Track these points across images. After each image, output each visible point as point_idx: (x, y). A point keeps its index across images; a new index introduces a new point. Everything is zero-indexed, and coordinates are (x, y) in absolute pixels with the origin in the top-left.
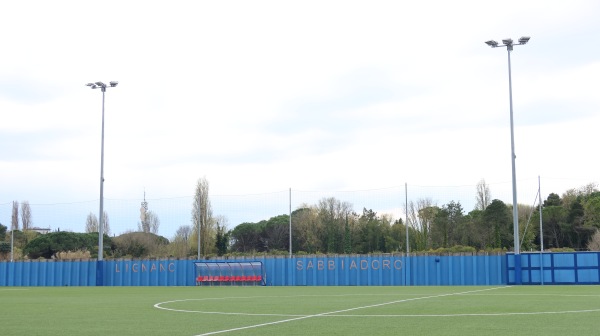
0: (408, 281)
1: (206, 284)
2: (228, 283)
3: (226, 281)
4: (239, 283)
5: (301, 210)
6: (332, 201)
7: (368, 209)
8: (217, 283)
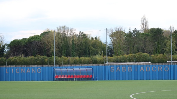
0: (172, 78)
1: (60, 79)
2: (72, 79)
3: (71, 78)
4: (79, 79)
5: (46, 32)
6: (64, 27)
7: (82, 32)
8: (66, 79)
